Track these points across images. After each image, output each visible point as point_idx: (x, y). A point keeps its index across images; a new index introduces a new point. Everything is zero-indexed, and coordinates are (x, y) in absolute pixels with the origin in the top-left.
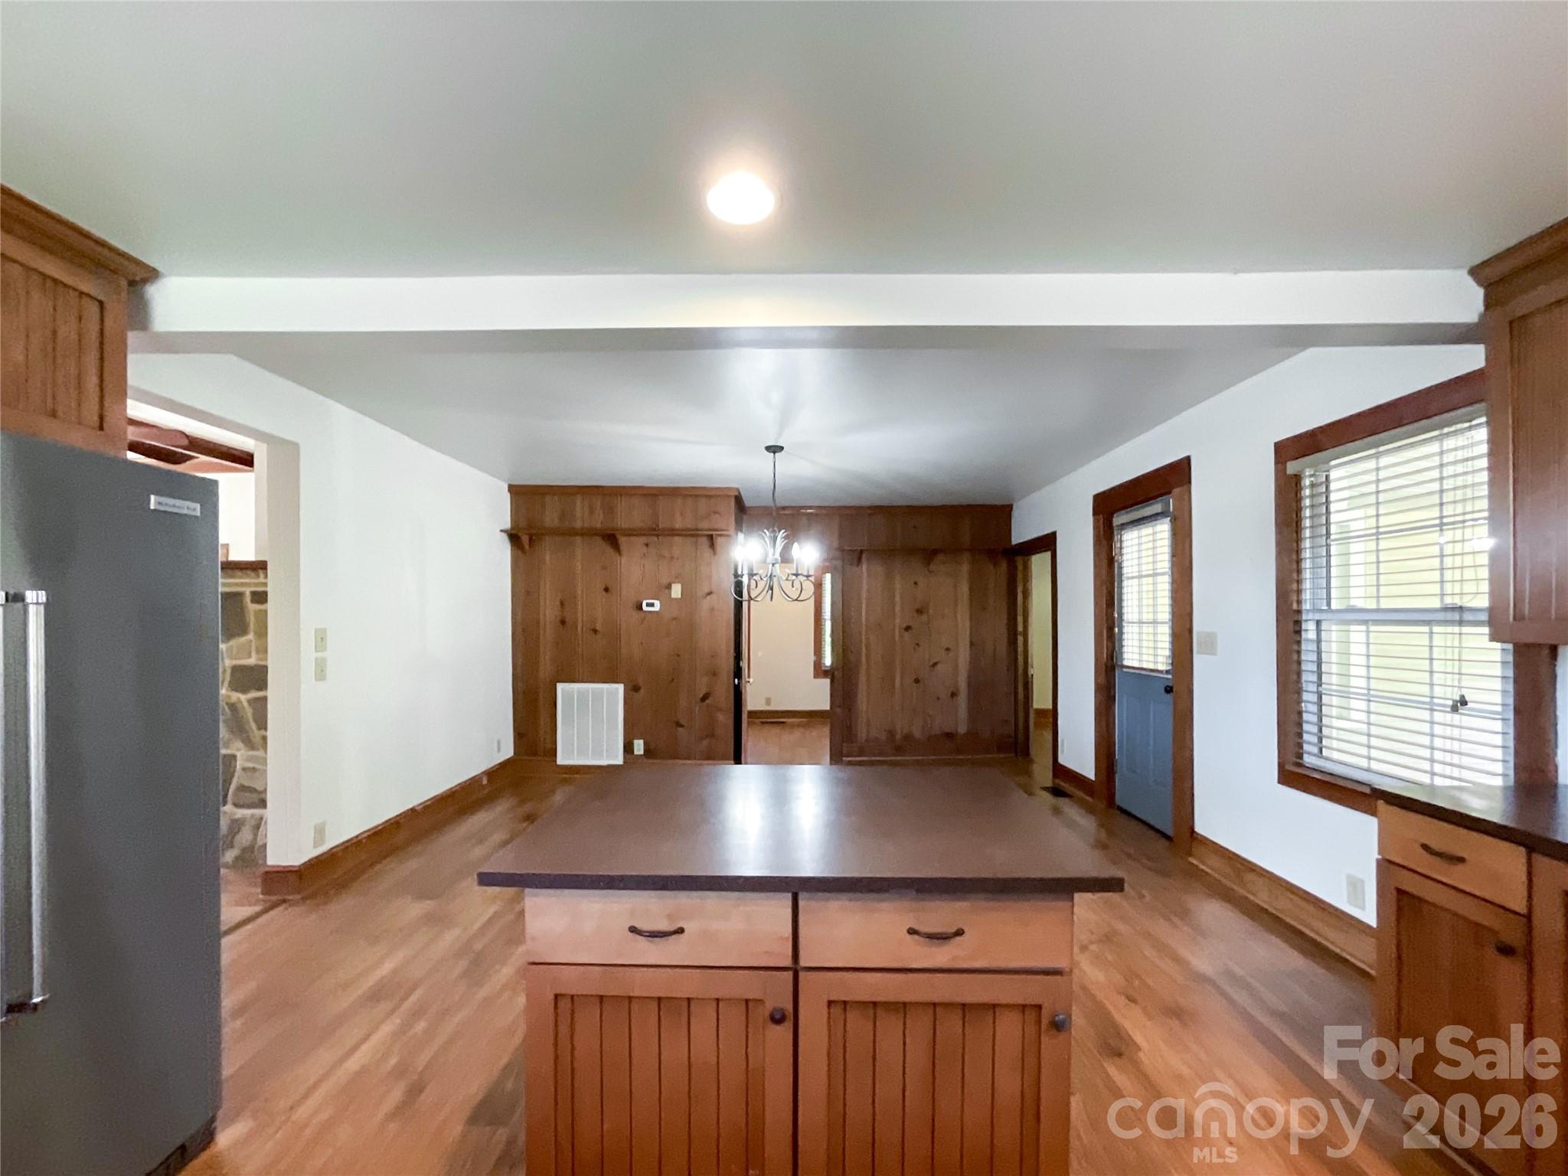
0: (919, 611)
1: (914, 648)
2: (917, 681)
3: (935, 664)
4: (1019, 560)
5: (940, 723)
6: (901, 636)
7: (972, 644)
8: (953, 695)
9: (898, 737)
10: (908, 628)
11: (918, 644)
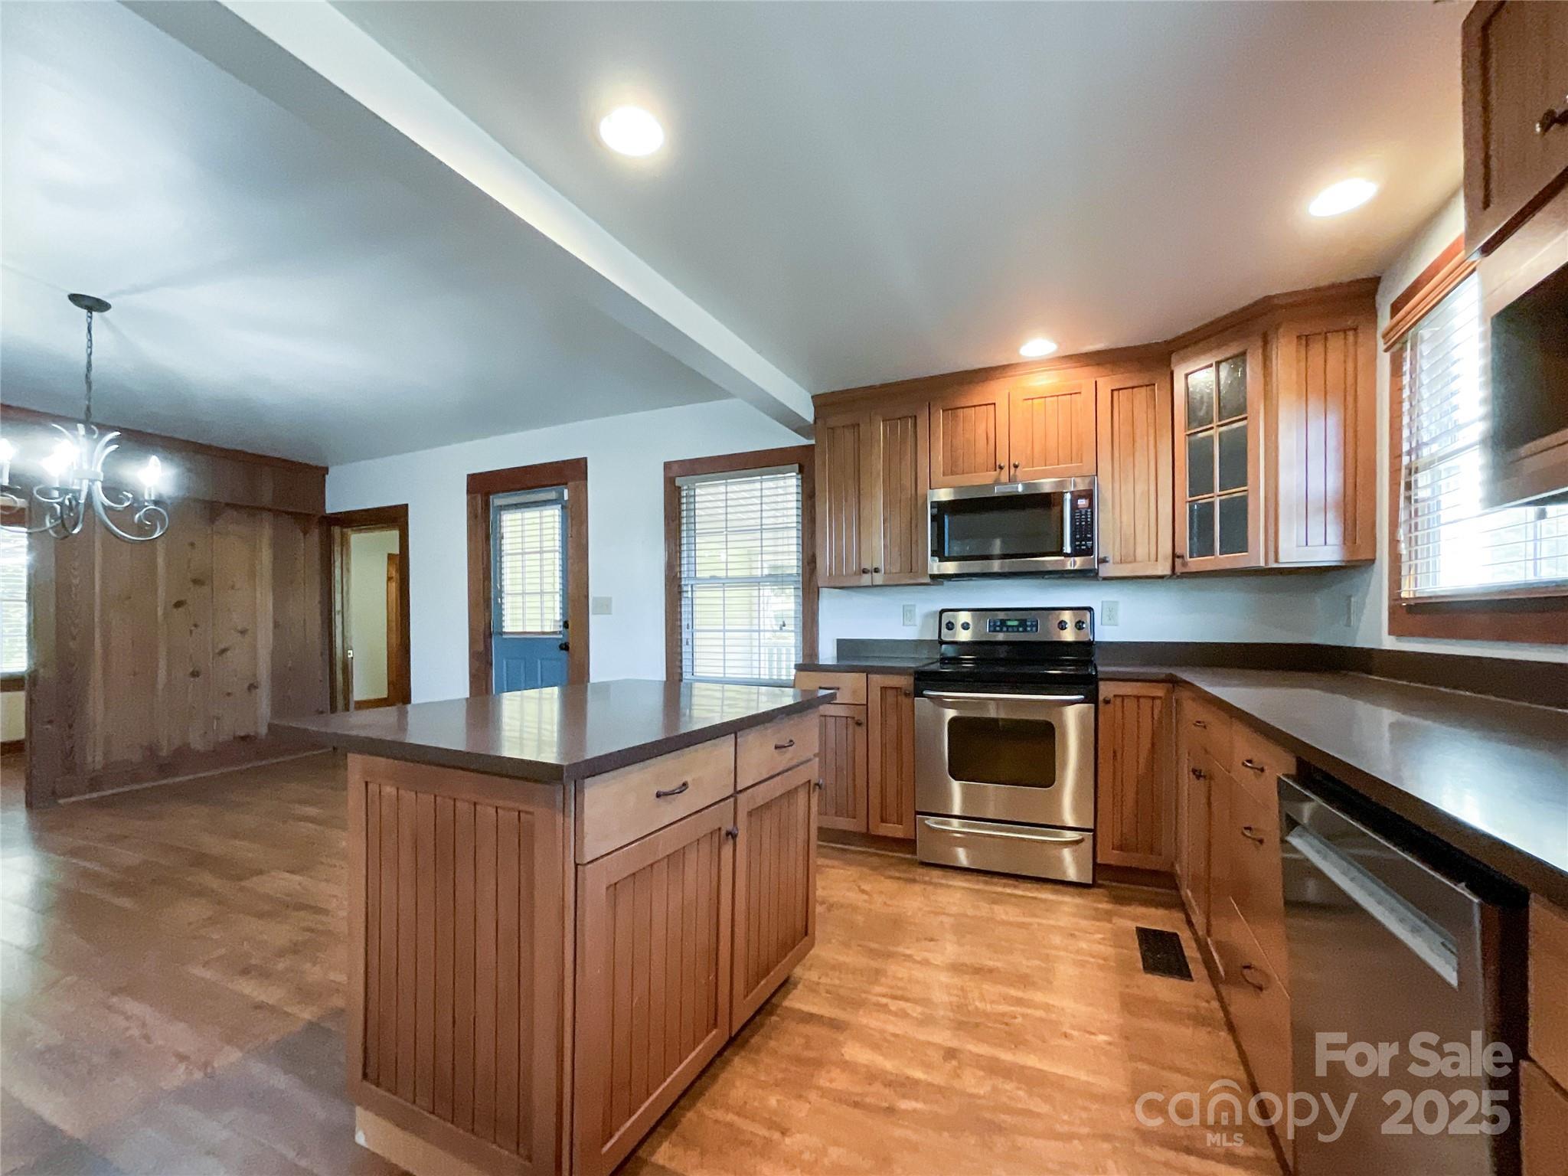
0: (197, 582)
1: (191, 632)
2: (195, 674)
3: (224, 651)
4: (336, 531)
5: (231, 725)
6: (166, 615)
7: (276, 625)
8: (252, 687)
9: (164, 753)
10: (179, 604)
11: (196, 626)
